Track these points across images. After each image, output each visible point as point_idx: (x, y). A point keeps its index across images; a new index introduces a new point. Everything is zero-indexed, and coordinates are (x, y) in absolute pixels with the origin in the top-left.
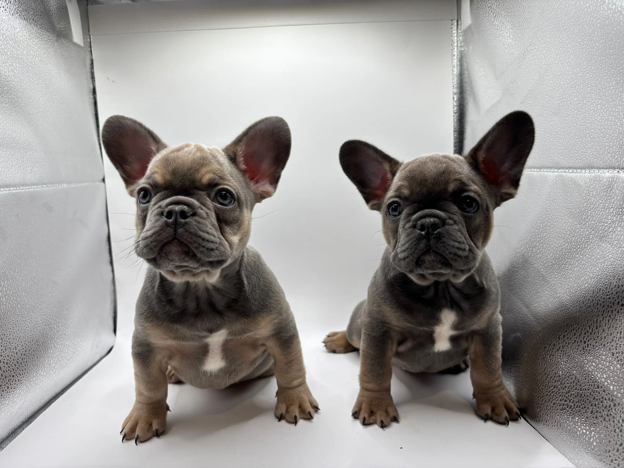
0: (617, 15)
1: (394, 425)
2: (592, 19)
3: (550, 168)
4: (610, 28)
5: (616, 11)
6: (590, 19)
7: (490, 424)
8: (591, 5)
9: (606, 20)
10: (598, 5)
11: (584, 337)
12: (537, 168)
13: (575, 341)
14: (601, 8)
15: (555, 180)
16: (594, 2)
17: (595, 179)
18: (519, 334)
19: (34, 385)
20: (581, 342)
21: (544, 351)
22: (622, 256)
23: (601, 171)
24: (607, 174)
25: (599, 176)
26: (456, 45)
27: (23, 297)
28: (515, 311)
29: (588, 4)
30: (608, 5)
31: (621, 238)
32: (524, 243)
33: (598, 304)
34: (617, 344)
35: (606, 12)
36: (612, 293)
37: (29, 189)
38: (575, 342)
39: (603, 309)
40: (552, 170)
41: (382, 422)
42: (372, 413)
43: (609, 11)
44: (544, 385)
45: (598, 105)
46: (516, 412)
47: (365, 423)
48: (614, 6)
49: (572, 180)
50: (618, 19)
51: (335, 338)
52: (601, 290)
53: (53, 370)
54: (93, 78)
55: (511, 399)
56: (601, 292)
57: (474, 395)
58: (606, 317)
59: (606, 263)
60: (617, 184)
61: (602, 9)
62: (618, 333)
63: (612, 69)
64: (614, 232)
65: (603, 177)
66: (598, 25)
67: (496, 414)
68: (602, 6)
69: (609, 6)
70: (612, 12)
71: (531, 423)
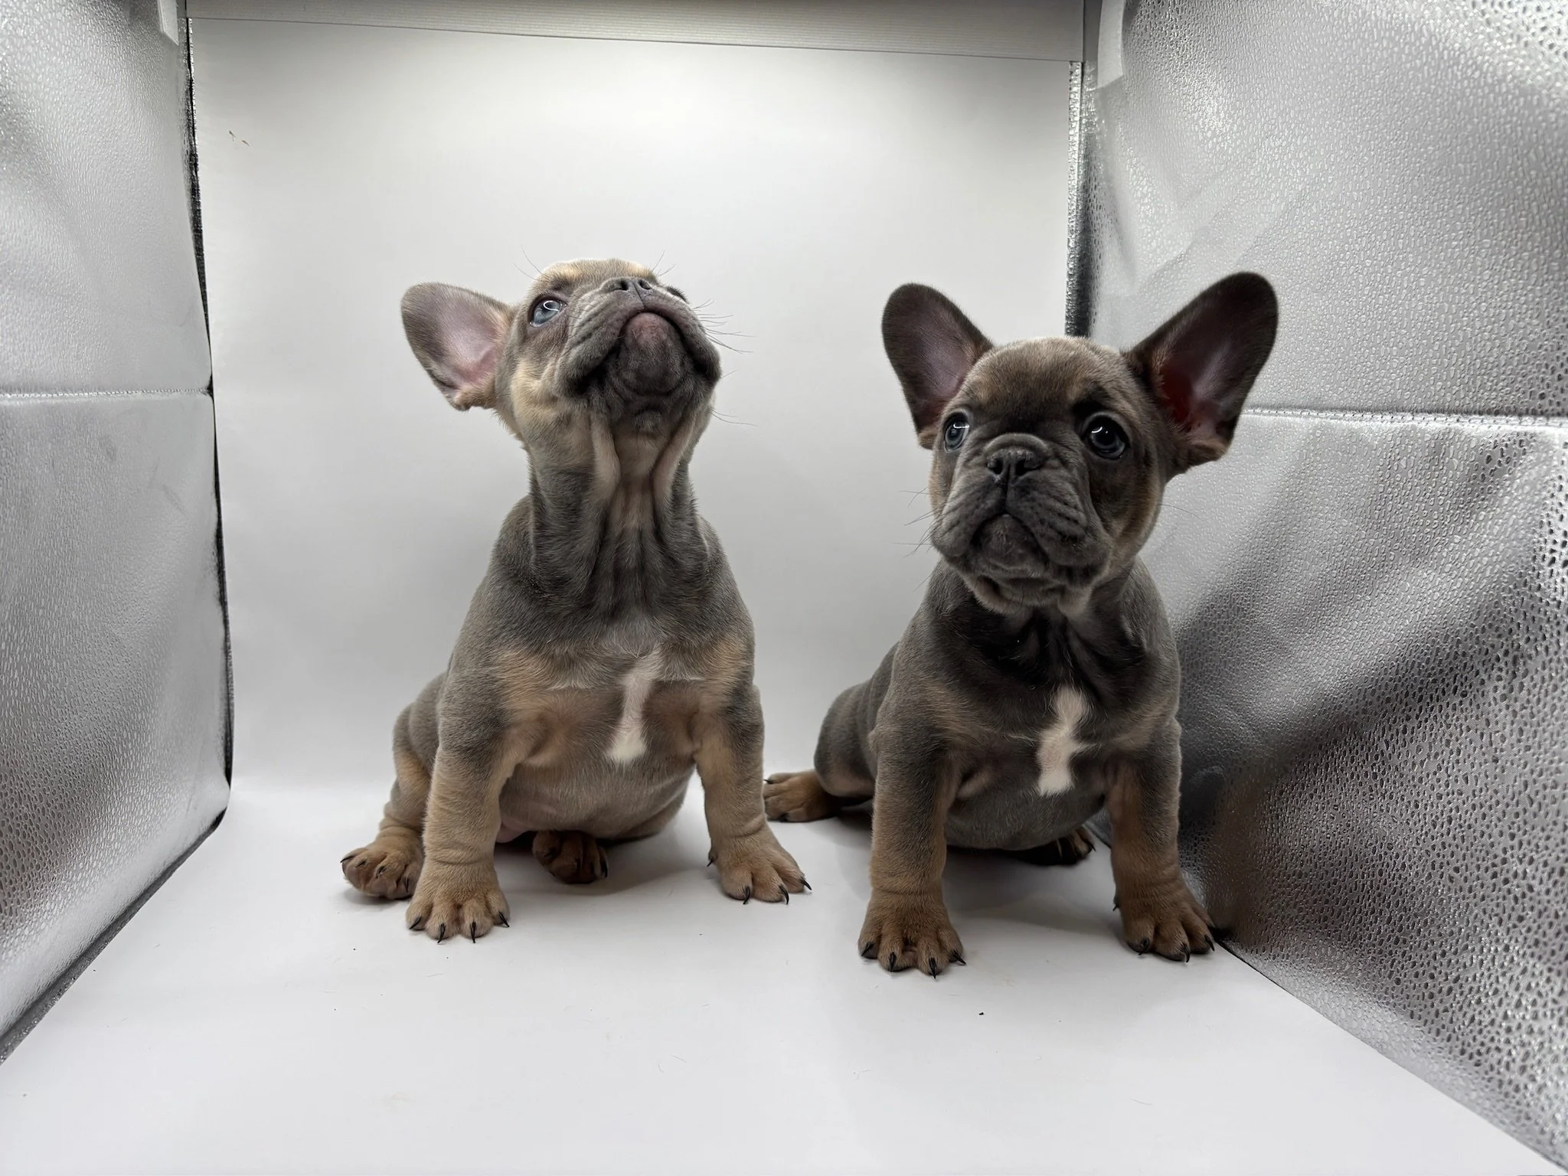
0: (1483, 91)
1: (955, 968)
2: (1424, 93)
3: (1303, 408)
4: (1464, 118)
5: (1482, 84)
6: (1420, 94)
7: (1150, 962)
8: (1425, 64)
9: (1458, 99)
10: (1442, 66)
11: (1374, 764)
12: (1272, 407)
13: (1353, 774)
14: (1446, 76)
15: (1314, 434)
16: (1432, 59)
17: (1405, 434)
18: (1217, 770)
19: (79, 891)
20: (1366, 775)
21: (1279, 799)
22: (1463, 594)
23: (1419, 418)
24: (1435, 424)
25: (1414, 428)
26: (1077, 119)
27: (53, 673)
28: (1207, 721)
29: (1417, 61)
30: (1464, 70)
31: (1460, 556)
32: (1233, 571)
33: (1407, 695)
34: (1449, 776)
35: (1459, 84)
36: (1441, 671)
37: (75, 398)
38: (1352, 777)
39: (1421, 704)
40: (1304, 414)
41: (932, 962)
42: (907, 944)
43: (1466, 82)
44: (1276, 872)
45: (1420, 277)
46: (1206, 936)
47: (894, 968)
48: (1477, 74)
49: (1352, 433)
50: (1485, 101)
51: (784, 785)
52: (1416, 665)
53: (114, 858)
54: (191, 128)
55: (1195, 911)
56: (1416, 669)
57: (1118, 902)
58: (1426, 721)
59: (1426, 611)
60: (1455, 446)
61: (1450, 76)
62: (1452, 753)
63: (1459, 204)
64: (1446, 546)
65: (1423, 432)
66: (1437, 109)
67: (1164, 940)
68: (1450, 70)
69: (1466, 73)
70: (1472, 85)
71: (1242, 957)
